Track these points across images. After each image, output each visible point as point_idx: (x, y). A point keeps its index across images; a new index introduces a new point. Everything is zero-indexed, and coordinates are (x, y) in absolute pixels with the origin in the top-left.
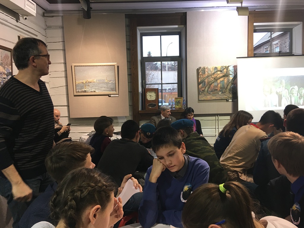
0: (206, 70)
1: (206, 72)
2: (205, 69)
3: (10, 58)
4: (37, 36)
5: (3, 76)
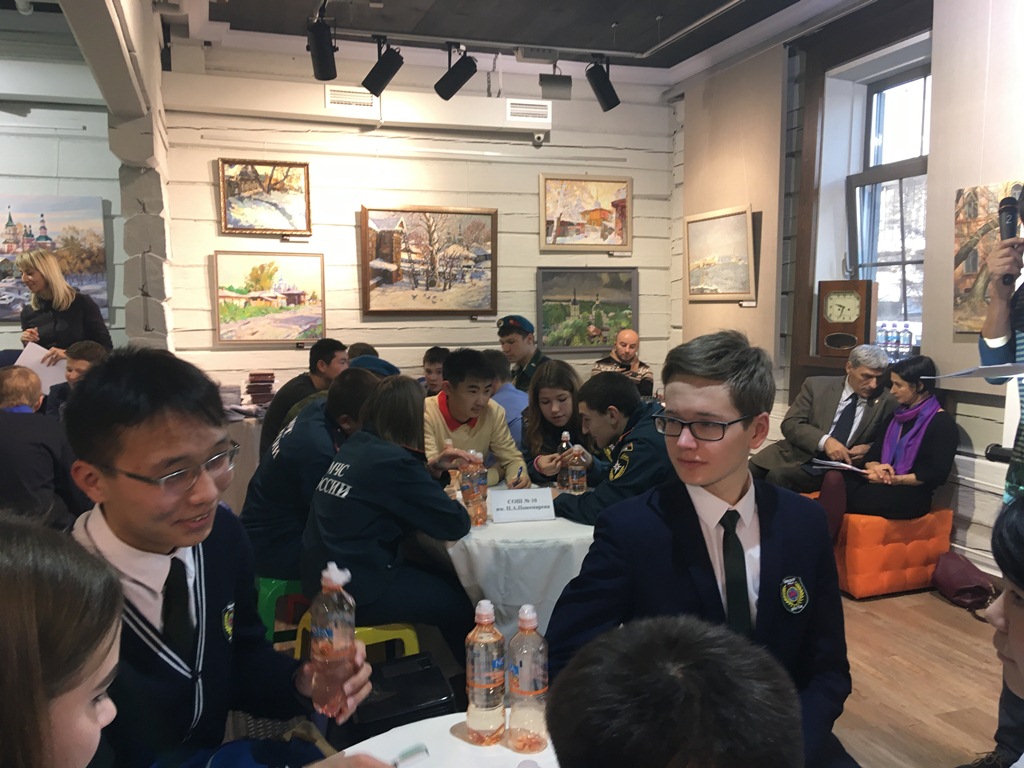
0: (982, 200)
1: (980, 210)
2: (976, 194)
3: (488, 228)
4: (625, 160)
5: (464, 263)
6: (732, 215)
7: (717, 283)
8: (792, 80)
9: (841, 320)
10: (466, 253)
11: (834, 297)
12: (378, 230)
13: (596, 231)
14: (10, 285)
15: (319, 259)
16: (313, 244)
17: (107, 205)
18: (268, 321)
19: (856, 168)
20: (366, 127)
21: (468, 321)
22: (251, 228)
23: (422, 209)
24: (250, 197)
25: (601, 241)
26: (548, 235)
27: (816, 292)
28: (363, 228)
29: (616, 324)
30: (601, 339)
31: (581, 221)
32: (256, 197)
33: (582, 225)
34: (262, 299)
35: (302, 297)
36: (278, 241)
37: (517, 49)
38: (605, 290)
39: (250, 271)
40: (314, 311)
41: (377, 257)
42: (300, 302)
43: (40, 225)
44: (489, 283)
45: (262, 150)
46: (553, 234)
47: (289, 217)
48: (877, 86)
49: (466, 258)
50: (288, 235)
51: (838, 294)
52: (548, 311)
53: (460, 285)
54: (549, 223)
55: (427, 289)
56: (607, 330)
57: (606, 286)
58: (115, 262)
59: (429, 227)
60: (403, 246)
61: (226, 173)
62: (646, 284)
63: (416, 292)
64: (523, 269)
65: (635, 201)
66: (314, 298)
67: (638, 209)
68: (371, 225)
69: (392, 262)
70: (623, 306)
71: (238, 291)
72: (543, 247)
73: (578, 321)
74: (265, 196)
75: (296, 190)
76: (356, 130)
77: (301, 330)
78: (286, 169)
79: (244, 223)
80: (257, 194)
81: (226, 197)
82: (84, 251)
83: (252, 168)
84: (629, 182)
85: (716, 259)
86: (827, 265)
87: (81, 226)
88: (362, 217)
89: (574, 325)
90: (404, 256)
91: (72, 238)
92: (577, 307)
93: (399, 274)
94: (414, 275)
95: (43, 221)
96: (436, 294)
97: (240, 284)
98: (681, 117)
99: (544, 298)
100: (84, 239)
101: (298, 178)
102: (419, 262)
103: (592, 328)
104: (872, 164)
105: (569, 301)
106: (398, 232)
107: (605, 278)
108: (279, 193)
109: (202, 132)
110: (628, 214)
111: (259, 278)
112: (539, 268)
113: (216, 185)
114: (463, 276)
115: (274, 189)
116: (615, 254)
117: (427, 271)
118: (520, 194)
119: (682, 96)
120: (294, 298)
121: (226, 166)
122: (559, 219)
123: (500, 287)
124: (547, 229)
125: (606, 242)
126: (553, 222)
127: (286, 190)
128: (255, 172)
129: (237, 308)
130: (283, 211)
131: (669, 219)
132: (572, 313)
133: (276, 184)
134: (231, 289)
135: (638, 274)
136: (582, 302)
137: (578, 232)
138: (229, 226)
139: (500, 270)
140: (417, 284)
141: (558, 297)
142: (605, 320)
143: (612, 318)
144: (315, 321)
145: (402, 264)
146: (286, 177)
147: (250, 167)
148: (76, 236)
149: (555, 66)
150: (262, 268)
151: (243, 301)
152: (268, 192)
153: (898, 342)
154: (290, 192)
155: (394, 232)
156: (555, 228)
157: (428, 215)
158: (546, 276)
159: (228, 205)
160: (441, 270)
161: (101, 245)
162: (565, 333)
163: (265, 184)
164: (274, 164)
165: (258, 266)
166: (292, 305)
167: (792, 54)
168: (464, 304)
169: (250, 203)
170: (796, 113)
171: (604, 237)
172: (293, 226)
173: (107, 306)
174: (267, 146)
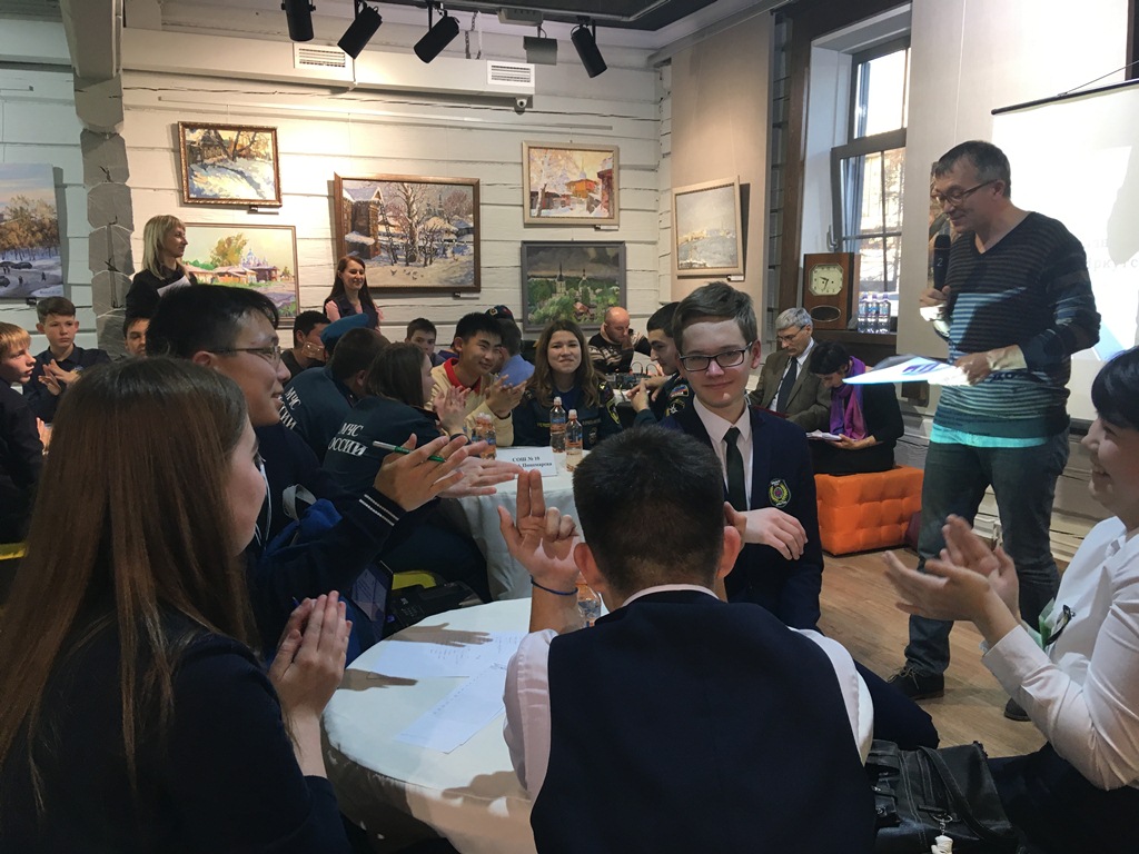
3: (470, 199)
4: (611, 128)
5: (446, 237)
6: (720, 187)
7: (705, 258)
8: (779, 48)
9: (825, 293)
10: (447, 226)
11: (819, 270)
12: (354, 201)
13: (582, 203)
15: (289, 233)
16: (284, 216)
17: (58, 173)
19: (841, 141)
20: (337, 89)
21: (451, 299)
22: (216, 198)
23: (400, 178)
24: (213, 165)
25: (587, 214)
26: (531, 208)
27: (802, 265)
28: (337, 199)
29: (603, 301)
30: (588, 316)
31: (566, 193)
32: (221, 164)
33: (568, 196)
34: (230, 275)
35: (273, 272)
36: (245, 212)
37: (500, 10)
38: (590, 265)
39: (216, 245)
40: (287, 288)
41: (352, 231)
42: (271, 278)
44: (472, 258)
45: (226, 113)
46: (538, 206)
47: (257, 186)
48: (862, 57)
49: (447, 231)
50: (256, 206)
51: (822, 266)
52: (534, 287)
53: (441, 260)
54: (534, 195)
55: (407, 265)
56: (594, 307)
57: (593, 261)
58: (68, 235)
59: (408, 198)
60: (380, 218)
61: (187, 138)
62: (635, 259)
63: (395, 267)
64: (508, 244)
65: (621, 171)
66: (286, 273)
67: (625, 180)
68: (346, 195)
69: (369, 236)
70: (611, 282)
71: (203, 266)
72: (528, 220)
73: (565, 298)
74: (230, 164)
75: (263, 157)
76: (327, 92)
78: (252, 134)
79: (208, 193)
80: (221, 160)
81: (188, 165)
82: (35, 223)
83: (216, 132)
84: (614, 151)
85: (705, 232)
86: (813, 239)
87: (29, 196)
88: (336, 186)
89: (560, 303)
90: (382, 229)
91: (21, 208)
92: (564, 283)
93: (376, 248)
94: (392, 249)
96: (415, 269)
97: (205, 258)
98: (667, 83)
99: (530, 274)
100: (34, 210)
101: (266, 144)
102: (398, 236)
103: (579, 305)
104: (856, 137)
105: (555, 277)
106: (374, 203)
107: (592, 252)
108: (245, 160)
109: (159, 93)
110: (615, 186)
111: (226, 252)
112: (524, 242)
113: (176, 151)
114: (445, 250)
115: (240, 156)
116: (602, 227)
117: (406, 245)
118: (502, 163)
119: (668, 61)
120: (265, 274)
121: (187, 130)
122: (543, 190)
123: (483, 263)
124: (532, 200)
125: (592, 215)
126: (537, 193)
127: (252, 157)
128: (219, 137)
130: (250, 181)
131: (656, 190)
132: (559, 290)
133: (241, 150)
134: (195, 264)
135: (625, 248)
136: (567, 277)
137: (564, 204)
138: (192, 196)
139: (483, 246)
140: (396, 259)
141: (543, 273)
142: (593, 297)
143: (598, 295)
144: (288, 299)
145: (380, 238)
146: (252, 143)
147: (213, 132)
148: (25, 207)
149: (540, 29)
150: (229, 241)
151: (211, 276)
152: (233, 159)
153: (877, 313)
154: (258, 159)
155: (370, 203)
156: (539, 200)
157: (406, 184)
158: (531, 250)
159: (190, 173)
160: (421, 244)
161: (54, 217)
162: (552, 310)
163: (230, 151)
164: (239, 129)
165: (224, 239)
166: (263, 282)
167: (778, 21)
168: (446, 281)
169: (214, 171)
170: (782, 82)
171: (590, 209)
172: (261, 195)
173: (62, 283)
174: (230, 109)
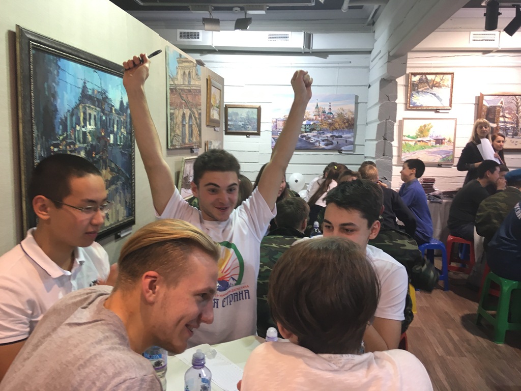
12: (488, 106)
14: (315, 134)
15: (453, 122)
16: (451, 114)
17: (357, 97)
18: (425, 152)
20: (486, 52)
22: (421, 106)
23: (514, 94)
24: (422, 91)
28: (480, 105)
32: (426, 91)
34: (423, 141)
35: (443, 140)
36: (433, 112)
39: (419, 128)
40: (449, 148)
42: (442, 143)
43: (328, 108)
45: (431, 67)
47: (441, 100)
50: (439, 109)
55: (513, 138)
58: (358, 124)
59: (517, 103)
60: (501, 114)
61: (412, 80)
66: (449, 141)
68: (485, 103)
69: (494, 123)
71: (413, 138)
74: (430, 90)
75: (446, 86)
76: (480, 54)
77: (441, 157)
78: (442, 76)
79: (418, 104)
80: (426, 89)
81: (411, 92)
82: (345, 119)
83: (425, 76)
87: (345, 108)
88: (479, 100)
90: (501, 119)
91: (341, 113)
93: (497, 129)
94: (506, 130)
95: (330, 106)
96: (517, 140)
97: (413, 134)
100: (346, 114)
101: (448, 80)
102: (509, 123)
106: (499, 107)
108: (438, 88)
111: (422, 131)
113: (406, 86)
115: (435, 86)
117: (514, 128)
120: (439, 141)
121: (413, 76)
127: (441, 87)
128: (426, 78)
129: (410, 146)
130: (438, 97)
133: (436, 84)
134: (408, 137)
138: (411, 106)
140: (507, 134)
144: (449, 153)
145: (500, 124)
146: (441, 80)
148: (343, 112)
150: (425, 126)
151: (414, 142)
152: (432, 88)
154: (443, 87)
155: (497, 106)
157: (517, 97)
159: (411, 95)
161: (353, 116)
163: (431, 84)
164: (437, 74)
165: (423, 125)
166: (438, 145)
169: (422, 94)
172: (442, 104)
173: (353, 144)
174: (433, 65)
